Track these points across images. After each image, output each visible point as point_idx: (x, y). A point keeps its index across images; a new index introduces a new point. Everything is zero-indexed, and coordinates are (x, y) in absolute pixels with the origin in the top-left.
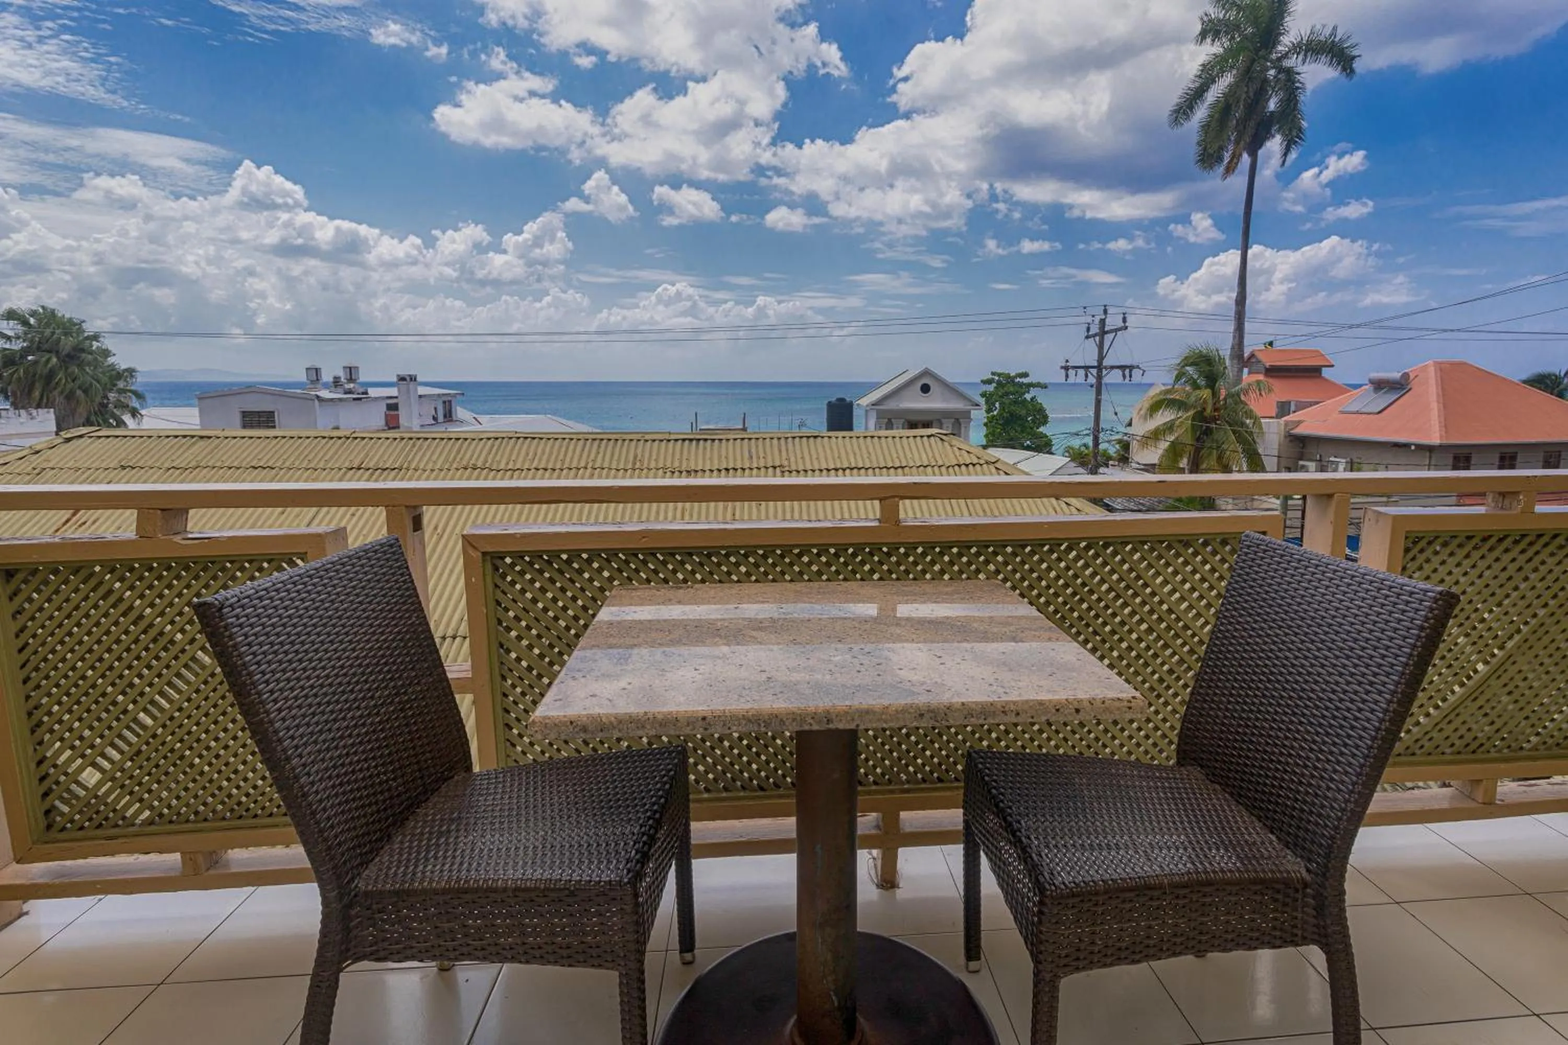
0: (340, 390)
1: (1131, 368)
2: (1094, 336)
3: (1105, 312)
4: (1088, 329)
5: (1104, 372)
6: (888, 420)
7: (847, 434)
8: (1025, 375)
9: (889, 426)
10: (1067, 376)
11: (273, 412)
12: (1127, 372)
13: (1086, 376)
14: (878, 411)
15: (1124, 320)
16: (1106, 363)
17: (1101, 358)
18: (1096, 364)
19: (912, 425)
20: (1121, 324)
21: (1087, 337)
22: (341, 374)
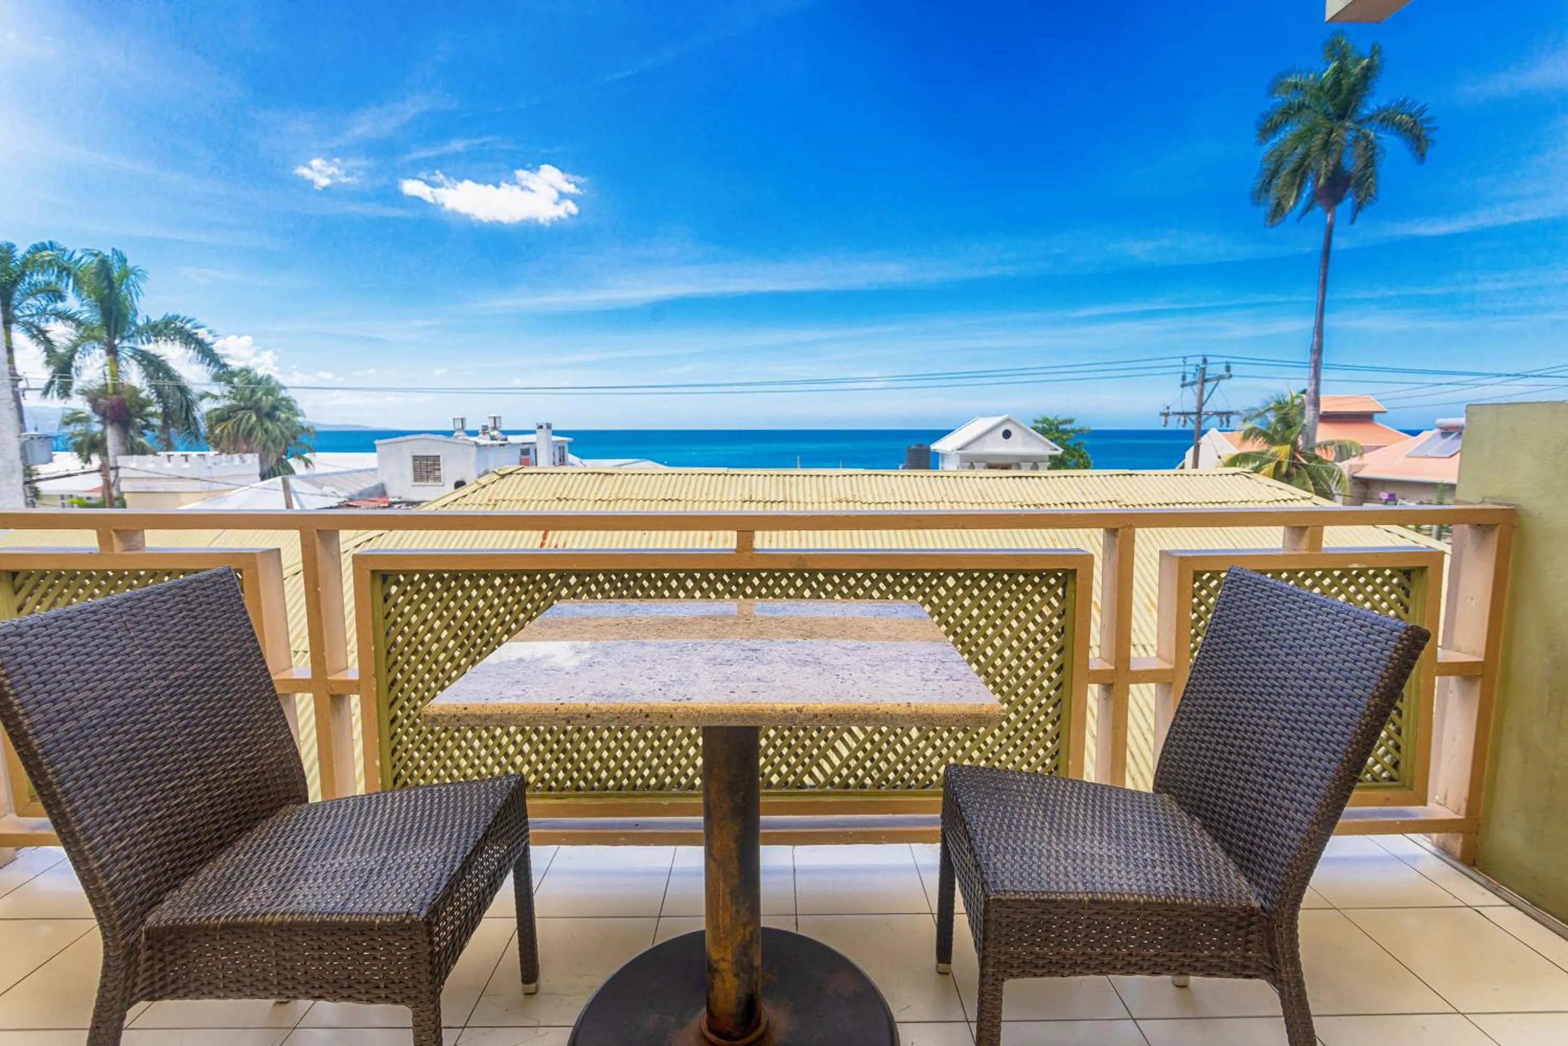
0: (488, 437)
1: (1229, 414)
2: (1193, 383)
3: (1205, 361)
4: (1184, 378)
5: (1204, 417)
6: (971, 462)
7: (931, 473)
8: (1070, 421)
9: (972, 467)
10: (1166, 422)
11: (439, 456)
12: (1224, 418)
13: (1185, 422)
14: (961, 455)
15: (1228, 369)
16: (1205, 409)
17: (1201, 404)
18: (1195, 410)
19: (991, 467)
20: (1224, 372)
21: (1183, 386)
22: (490, 424)
